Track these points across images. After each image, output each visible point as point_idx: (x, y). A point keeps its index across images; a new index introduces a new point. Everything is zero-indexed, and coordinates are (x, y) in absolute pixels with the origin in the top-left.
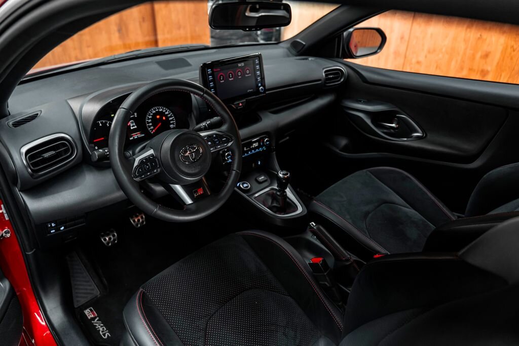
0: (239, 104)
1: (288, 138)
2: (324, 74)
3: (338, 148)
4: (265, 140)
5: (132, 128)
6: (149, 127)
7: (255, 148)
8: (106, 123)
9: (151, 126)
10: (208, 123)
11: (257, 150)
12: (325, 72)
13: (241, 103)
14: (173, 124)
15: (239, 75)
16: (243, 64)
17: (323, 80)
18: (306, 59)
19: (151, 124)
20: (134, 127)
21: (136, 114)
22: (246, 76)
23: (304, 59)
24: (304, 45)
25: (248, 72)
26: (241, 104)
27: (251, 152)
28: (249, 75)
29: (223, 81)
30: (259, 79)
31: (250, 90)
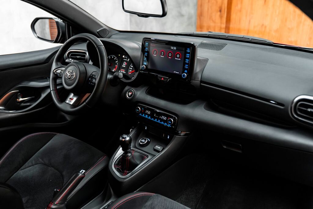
0: (162, 77)
5: (123, 66)
6: (130, 69)
7: (162, 120)
8: (115, 57)
9: (131, 70)
11: (162, 123)
15: (170, 56)
16: (175, 48)
19: (131, 69)
20: (124, 66)
21: (129, 59)
22: (176, 59)
25: (178, 56)
26: (163, 79)
27: (157, 120)
28: (179, 59)
29: (155, 55)
30: (186, 66)
31: (176, 72)
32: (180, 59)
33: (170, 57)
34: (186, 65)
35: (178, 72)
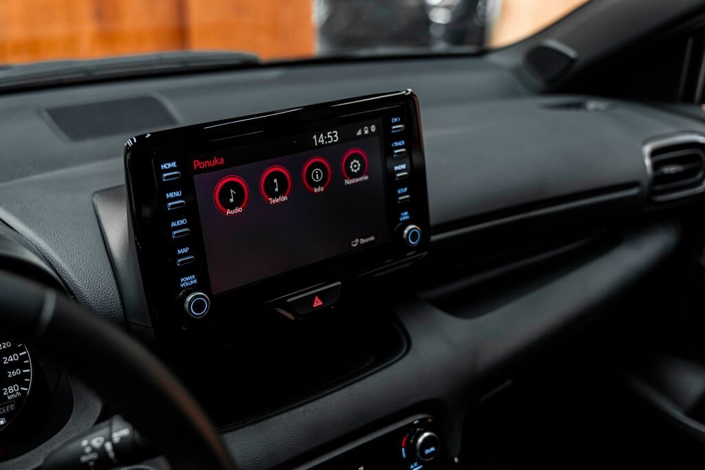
0: (311, 298)
1: (509, 382)
2: (648, 162)
3: (677, 402)
4: (420, 440)
10: (116, 437)
12: (654, 153)
13: (321, 295)
14: (19, 380)
15: (318, 179)
16: (333, 136)
17: (645, 183)
18: (579, 106)
22: (348, 182)
23: (568, 106)
24: (572, 61)
25: (356, 165)
26: (318, 303)
28: (361, 179)
29: (238, 210)
30: (403, 194)
31: (363, 241)
32: (366, 178)
33: (317, 185)
34: (399, 192)
35: (369, 237)
